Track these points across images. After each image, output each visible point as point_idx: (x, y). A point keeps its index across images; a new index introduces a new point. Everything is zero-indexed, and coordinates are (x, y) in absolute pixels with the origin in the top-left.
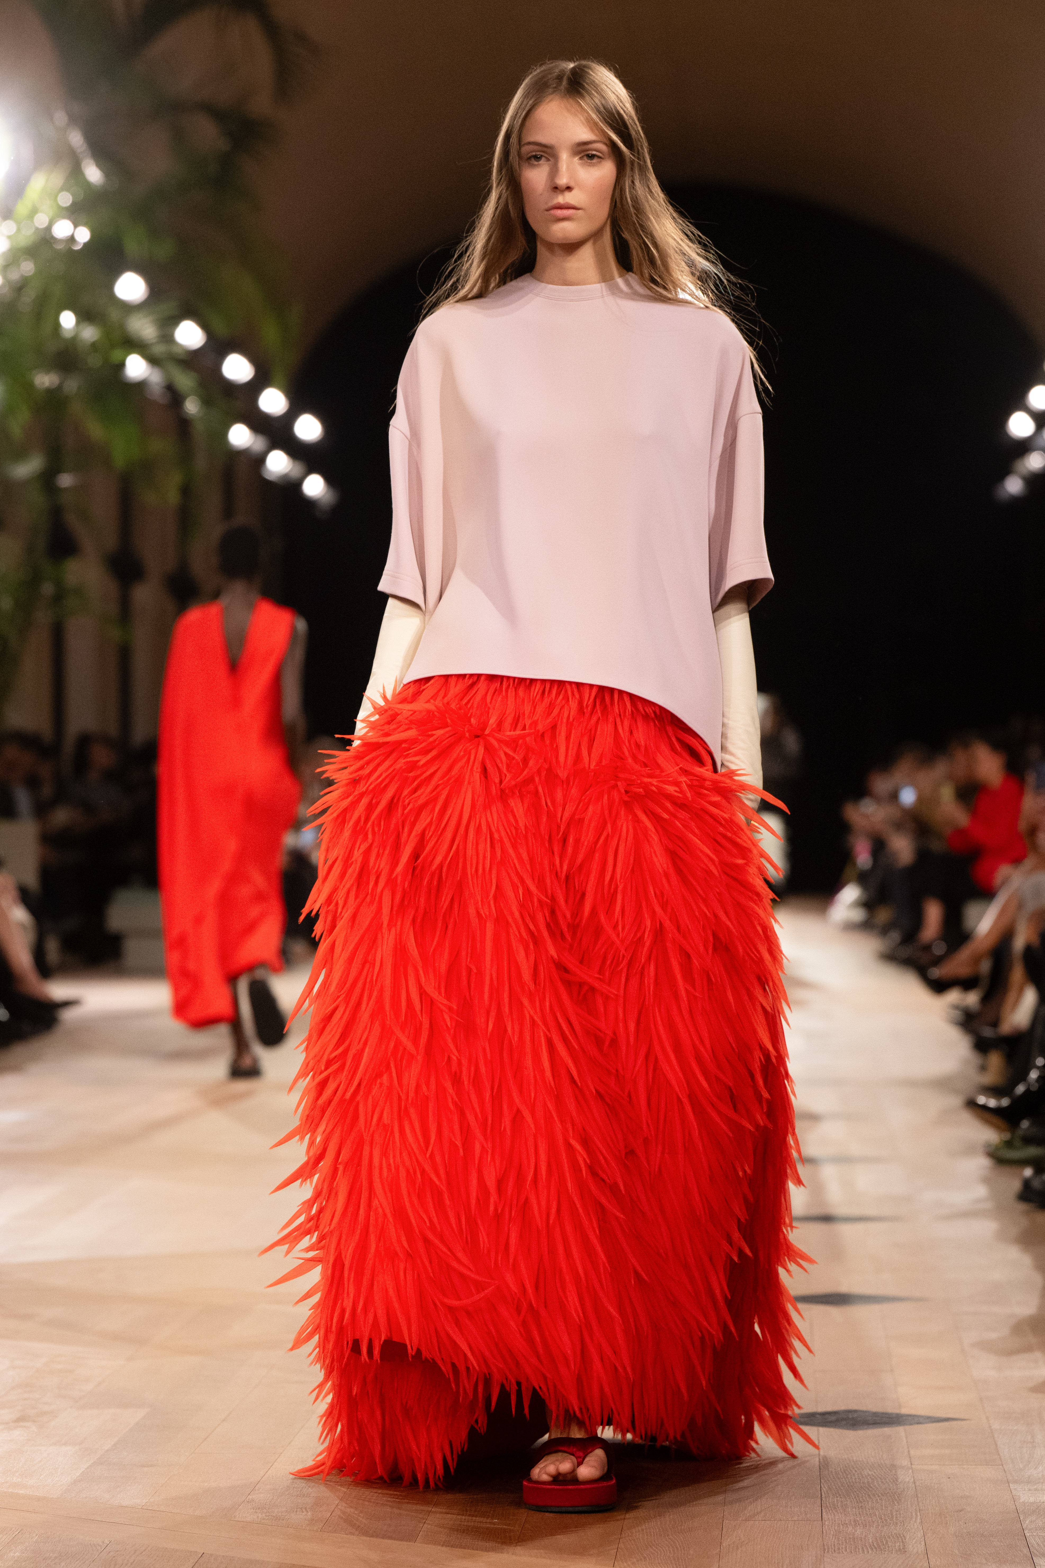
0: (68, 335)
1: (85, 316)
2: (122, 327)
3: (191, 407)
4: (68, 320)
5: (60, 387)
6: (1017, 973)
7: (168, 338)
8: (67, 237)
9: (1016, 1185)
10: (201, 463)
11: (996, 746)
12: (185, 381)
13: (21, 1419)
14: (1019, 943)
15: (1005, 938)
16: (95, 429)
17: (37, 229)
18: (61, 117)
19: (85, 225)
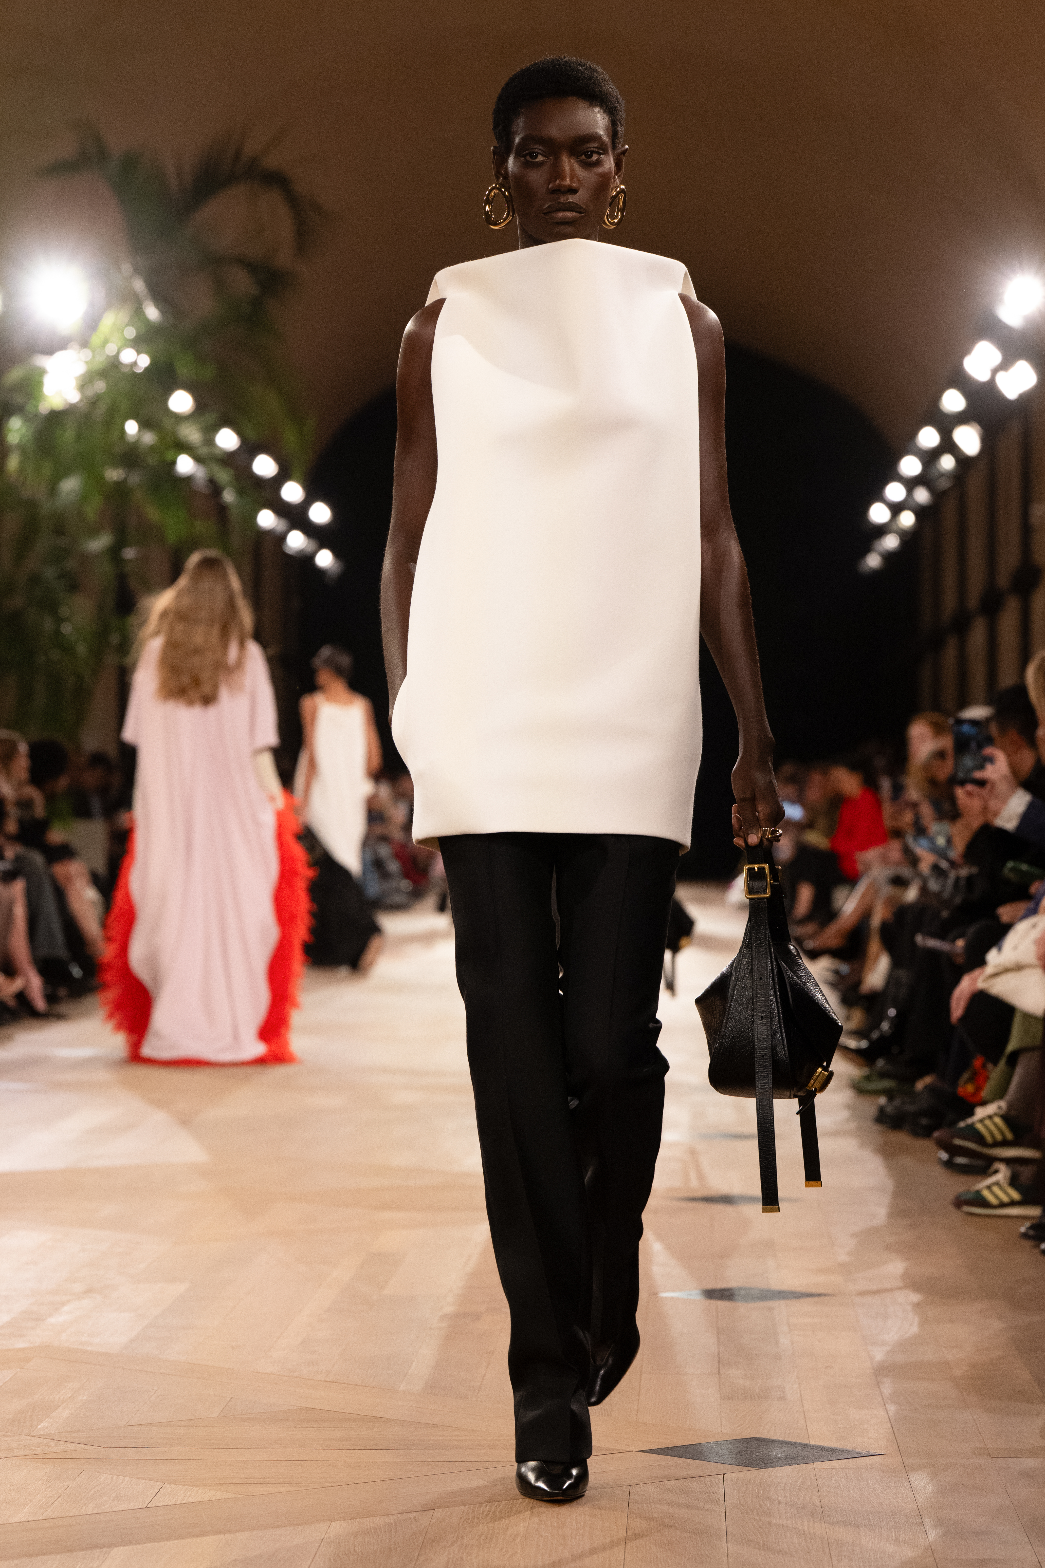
0: (132, 440)
1: (145, 424)
2: (174, 433)
3: (228, 496)
4: (131, 427)
5: (125, 481)
6: (874, 945)
7: (210, 441)
8: (131, 363)
9: (873, 1111)
10: (235, 540)
11: (854, 767)
12: (223, 476)
13: (89, 1291)
14: (876, 920)
15: (865, 916)
16: (153, 513)
17: (108, 356)
18: (127, 268)
19: (146, 353)
